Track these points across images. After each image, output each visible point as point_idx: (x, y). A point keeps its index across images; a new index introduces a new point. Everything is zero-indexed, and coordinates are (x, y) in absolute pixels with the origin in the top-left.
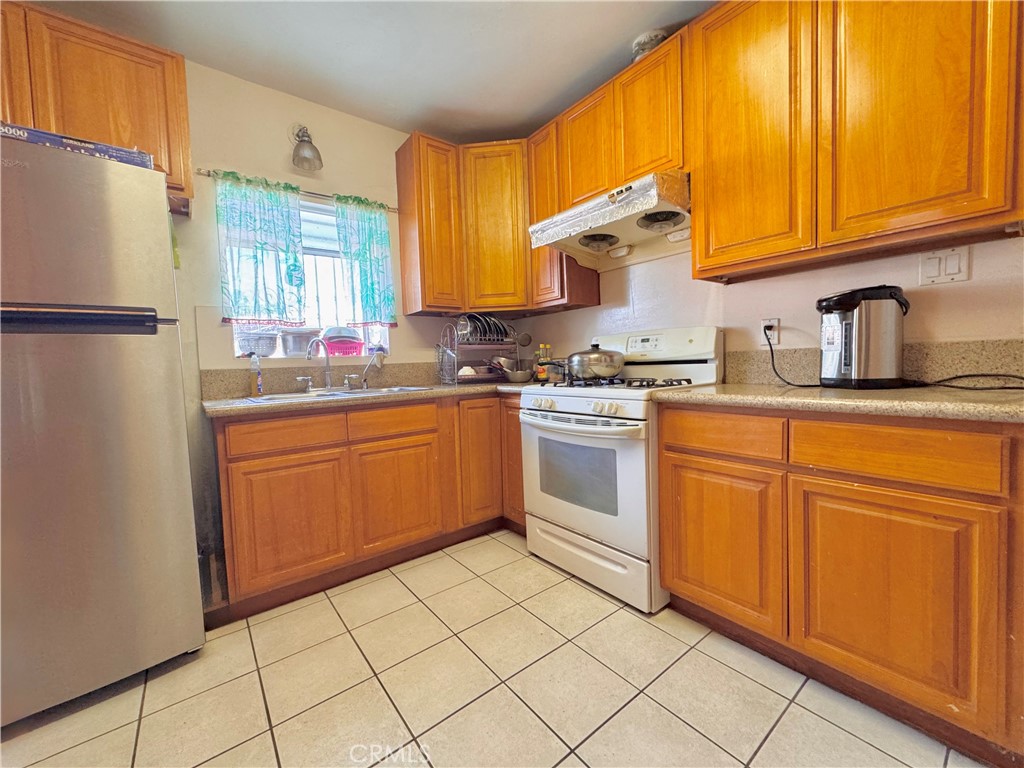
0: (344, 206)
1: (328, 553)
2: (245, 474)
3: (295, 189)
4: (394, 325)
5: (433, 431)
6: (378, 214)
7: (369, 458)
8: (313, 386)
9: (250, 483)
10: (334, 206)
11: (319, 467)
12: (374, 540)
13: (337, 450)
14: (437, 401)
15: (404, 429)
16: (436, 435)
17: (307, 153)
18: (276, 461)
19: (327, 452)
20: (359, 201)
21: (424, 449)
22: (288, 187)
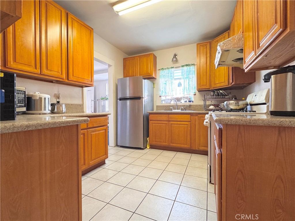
0: (183, 68)
1: (164, 142)
2: (152, 123)
3: (173, 68)
4: (195, 95)
5: (189, 122)
6: (192, 67)
7: (173, 125)
8: (173, 109)
9: (152, 125)
10: (181, 68)
11: (163, 125)
12: (173, 143)
13: (167, 122)
14: (191, 114)
15: (181, 120)
16: (190, 123)
17: (175, 59)
18: (156, 122)
19: (165, 122)
20: (187, 65)
21: (186, 126)
22: (172, 68)
